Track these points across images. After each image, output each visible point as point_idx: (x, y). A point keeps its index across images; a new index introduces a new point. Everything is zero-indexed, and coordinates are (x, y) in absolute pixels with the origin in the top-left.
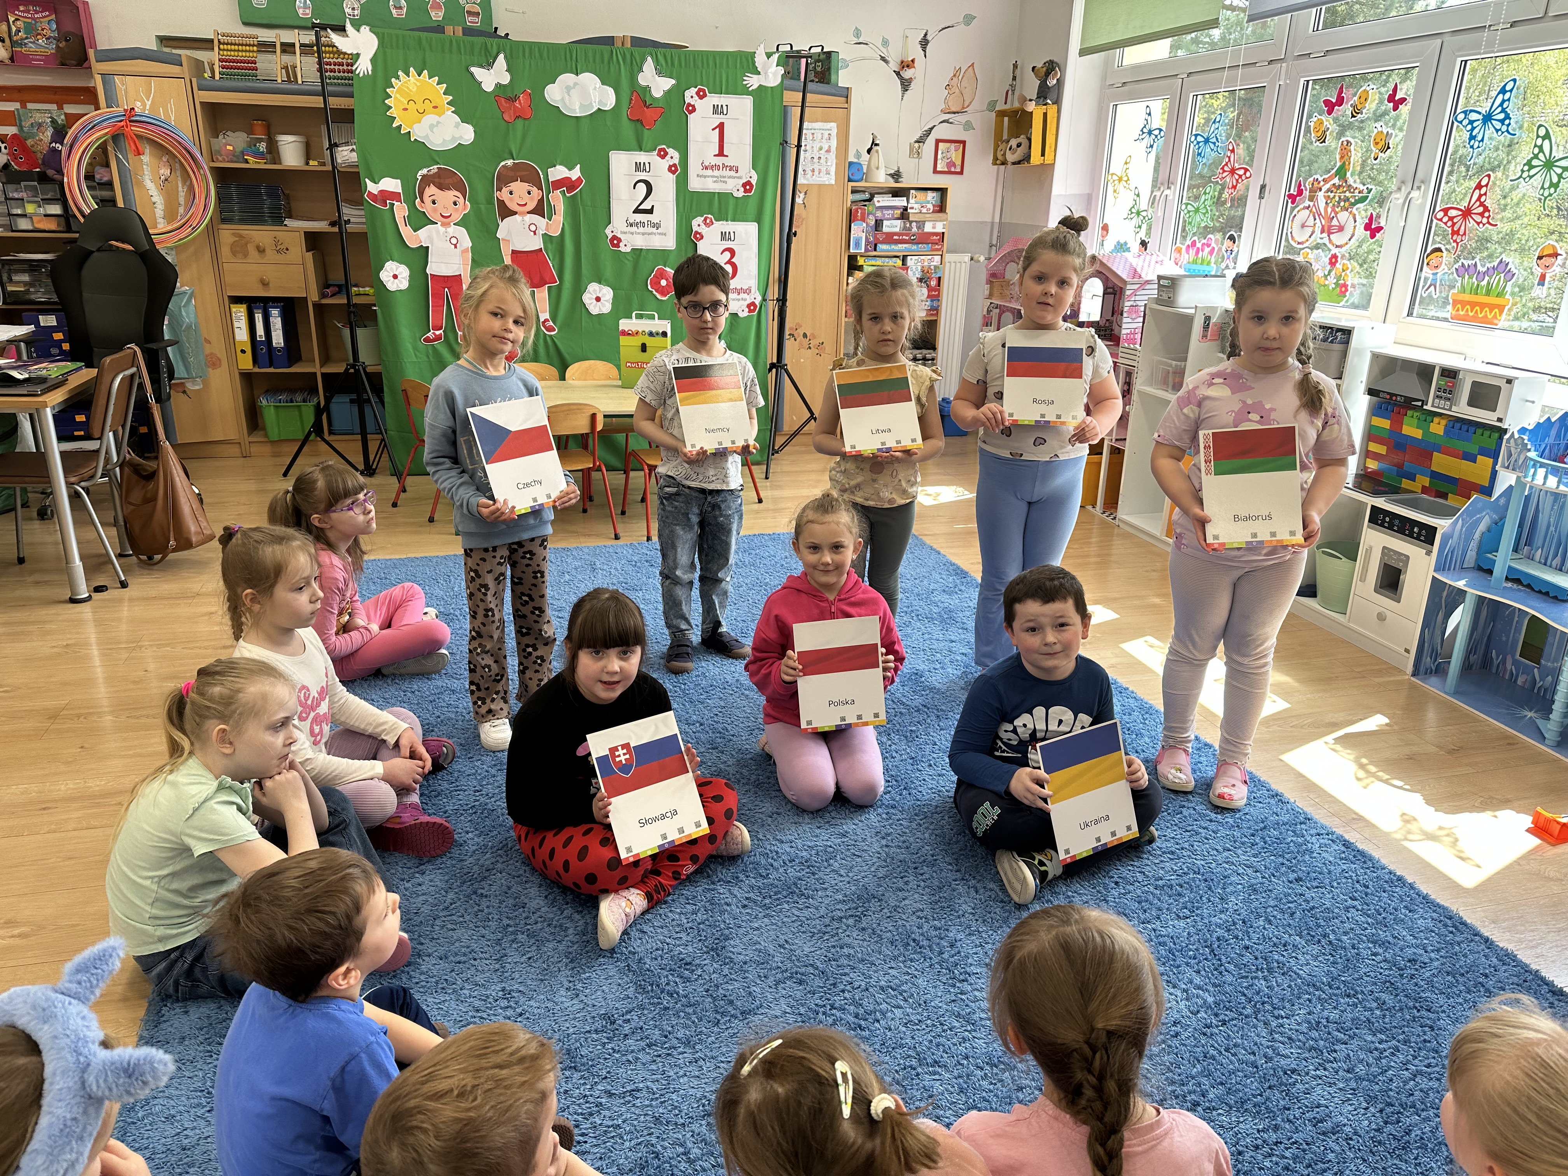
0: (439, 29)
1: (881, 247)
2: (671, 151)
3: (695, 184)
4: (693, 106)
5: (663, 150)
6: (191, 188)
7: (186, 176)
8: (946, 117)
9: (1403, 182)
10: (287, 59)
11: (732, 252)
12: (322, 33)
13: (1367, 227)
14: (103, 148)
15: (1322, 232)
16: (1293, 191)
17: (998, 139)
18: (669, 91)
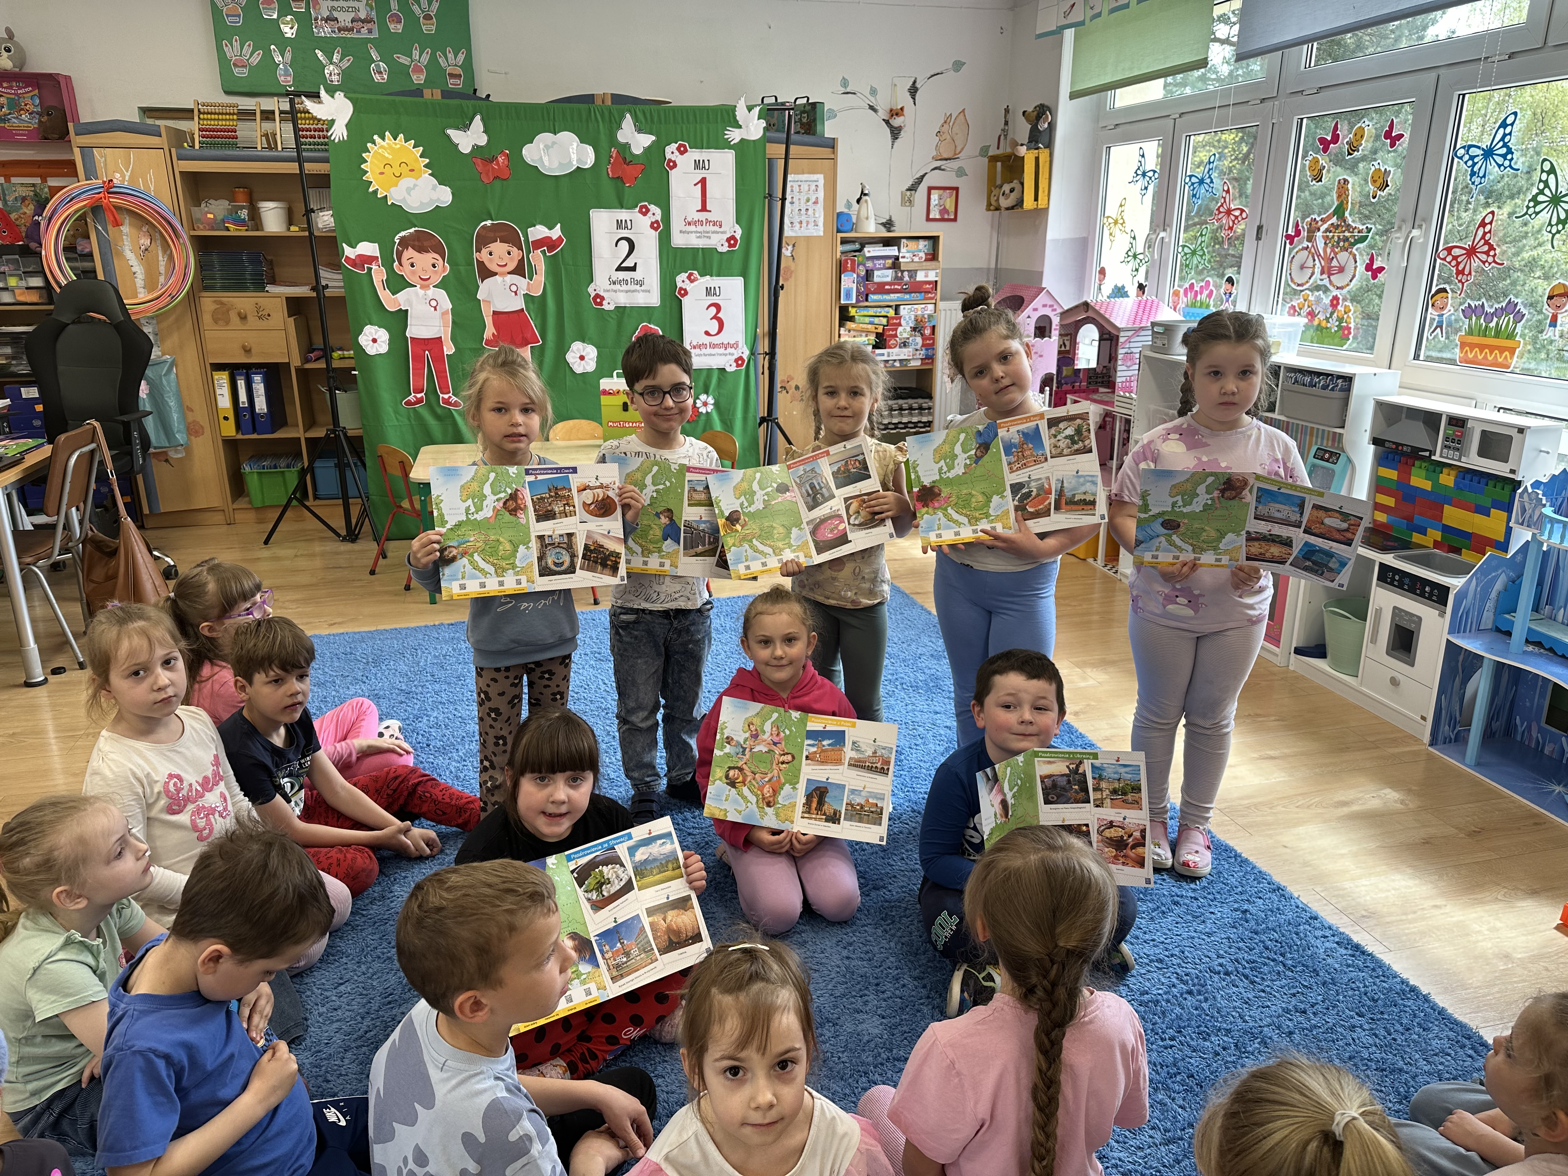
0: (418, 92)
1: (872, 297)
2: (653, 208)
3: (678, 240)
4: (674, 162)
5: (645, 207)
6: (171, 258)
7: (166, 246)
8: (938, 164)
9: (1404, 221)
10: (267, 126)
11: (718, 307)
12: (297, 100)
13: (1369, 267)
14: (82, 218)
15: (1322, 273)
16: (1291, 232)
17: (992, 185)
18: (649, 147)
